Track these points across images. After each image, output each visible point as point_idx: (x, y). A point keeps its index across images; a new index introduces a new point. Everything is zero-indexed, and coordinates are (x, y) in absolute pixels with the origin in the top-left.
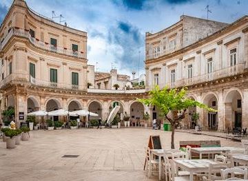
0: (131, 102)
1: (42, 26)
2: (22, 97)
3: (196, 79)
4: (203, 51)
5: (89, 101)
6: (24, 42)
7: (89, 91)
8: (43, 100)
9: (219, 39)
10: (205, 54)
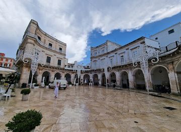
0: (84, 74)
1: (46, 37)
2: (27, 69)
3: (115, 65)
4: (118, 53)
5: (65, 73)
6: (33, 40)
7: (65, 68)
8: (41, 71)
9: (127, 48)
10: (119, 54)
